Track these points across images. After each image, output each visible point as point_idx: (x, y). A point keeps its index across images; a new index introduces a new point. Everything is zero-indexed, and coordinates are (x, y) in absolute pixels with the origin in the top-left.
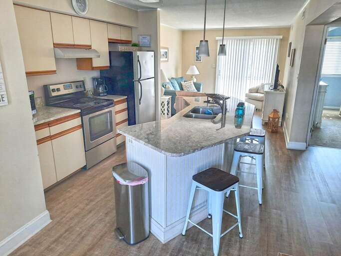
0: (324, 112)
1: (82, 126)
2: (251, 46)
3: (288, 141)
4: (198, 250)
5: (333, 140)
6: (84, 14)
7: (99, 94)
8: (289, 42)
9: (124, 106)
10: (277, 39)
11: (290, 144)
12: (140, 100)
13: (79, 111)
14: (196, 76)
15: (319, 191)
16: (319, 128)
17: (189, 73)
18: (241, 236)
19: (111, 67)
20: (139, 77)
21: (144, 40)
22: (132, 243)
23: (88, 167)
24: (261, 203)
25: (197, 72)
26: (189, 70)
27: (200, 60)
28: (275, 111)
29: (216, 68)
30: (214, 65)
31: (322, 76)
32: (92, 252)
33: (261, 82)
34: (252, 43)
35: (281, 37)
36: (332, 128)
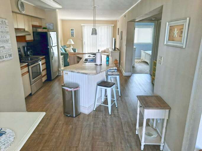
0: (135, 60)
1: (29, 72)
2: (100, 29)
3: (124, 72)
4: (103, 114)
5: (141, 71)
6: (23, 12)
7: (28, 56)
8: (118, 28)
9: (44, 61)
10: (111, 26)
11: (125, 74)
12: (52, 57)
13: (27, 64)
14: (73, 45)
15: (139, 88)
16: (134, 67)
17: (68, 43)
18: (117, 106)
19: (34, 40)
20: (51, 46)
21: (49, 26)
22: (74, 116)
23: (32, 94)
24: (120, 96)
25: (73, 43)
26: (68, 41)
27: (74, 36)
28: (116, 60)
29: (82, 40)
30: (81, 39)
31: (134, 44)
32: (57, 123)
33: (106, 48)
34: (100, 28)
35: (113, 25)
36: (139, 66)
